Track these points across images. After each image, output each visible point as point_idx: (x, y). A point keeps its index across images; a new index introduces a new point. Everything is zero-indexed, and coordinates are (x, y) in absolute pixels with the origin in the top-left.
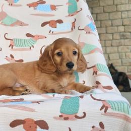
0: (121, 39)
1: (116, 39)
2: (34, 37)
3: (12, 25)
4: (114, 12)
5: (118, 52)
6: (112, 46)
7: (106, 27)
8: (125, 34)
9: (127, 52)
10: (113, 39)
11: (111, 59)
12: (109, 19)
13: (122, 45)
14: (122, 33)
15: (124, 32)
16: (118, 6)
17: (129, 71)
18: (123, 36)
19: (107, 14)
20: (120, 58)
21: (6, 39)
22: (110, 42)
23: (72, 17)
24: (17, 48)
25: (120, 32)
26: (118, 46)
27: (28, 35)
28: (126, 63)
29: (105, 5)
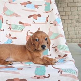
0: (76, 23)
1: (74, 23)
2: (23, 24)
3: (11, 15)
4: (74, 7)
5: (74, 31)
6: (71, 27)
7: (68, 15)
8: (79, 20)
9: (79, 31)
10: (72, 23)
11: (70, 34)
12: (70, 11)
13: (76, 27)
14: (77, 20)
15: (79, 19)
16: (76, 3)
17: (80, 42)
18: (78, 21)
19: (69, 8)
20: (75, 34)
21: (7, 24)
22: (70, 24)
23: (47, 13)
24: (13, 30)
25: (76, 19)
26: (74, 27)
27: (20, 23)
28: (78, 37)
29: (68, 2)
